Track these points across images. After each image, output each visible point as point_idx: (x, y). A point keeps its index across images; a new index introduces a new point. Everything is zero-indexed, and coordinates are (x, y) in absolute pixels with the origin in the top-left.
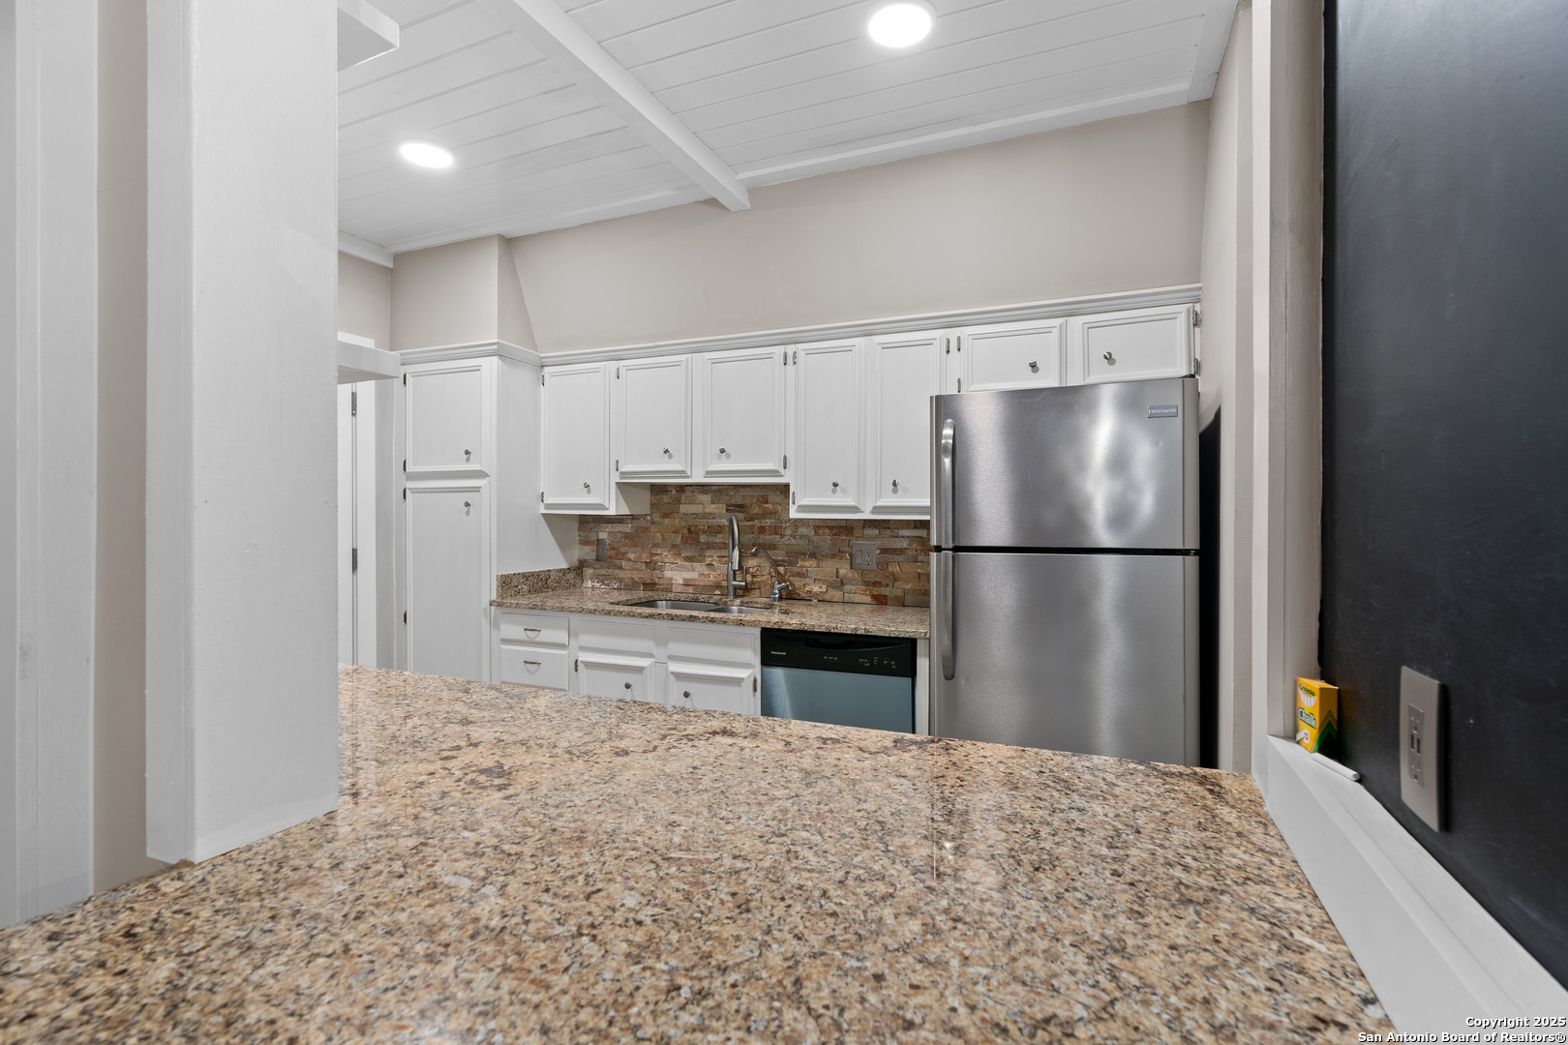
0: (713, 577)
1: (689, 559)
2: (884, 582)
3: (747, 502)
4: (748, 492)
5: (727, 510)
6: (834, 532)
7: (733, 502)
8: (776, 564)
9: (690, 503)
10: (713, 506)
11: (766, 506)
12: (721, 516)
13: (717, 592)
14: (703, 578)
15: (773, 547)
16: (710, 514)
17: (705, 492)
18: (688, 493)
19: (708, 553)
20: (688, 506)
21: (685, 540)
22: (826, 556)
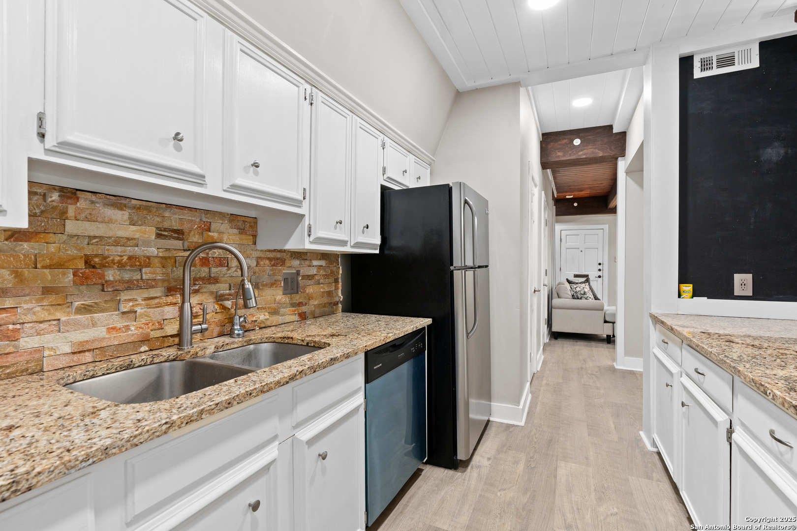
0: (134, 331)
1: (86, 309)
2: (304, 301)
3: (186, 227)
4: (187, 216)
5: (159, 236)
6: (273, 263)
7: (166, 225)
8: (219, 298)
9: (87, 219)
10: (134, 228)
11: (210, 234)
12: (147, 244)
13: (143, 349)
14: (114, 334)
15: (215, 280)
16: (128, 239)
17: (121, 207)
18: (81, 204)
19: (124, 296)
20: (87, 224)
21: (81, 280)
22: (266, 285)
